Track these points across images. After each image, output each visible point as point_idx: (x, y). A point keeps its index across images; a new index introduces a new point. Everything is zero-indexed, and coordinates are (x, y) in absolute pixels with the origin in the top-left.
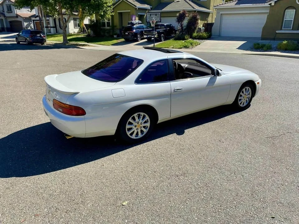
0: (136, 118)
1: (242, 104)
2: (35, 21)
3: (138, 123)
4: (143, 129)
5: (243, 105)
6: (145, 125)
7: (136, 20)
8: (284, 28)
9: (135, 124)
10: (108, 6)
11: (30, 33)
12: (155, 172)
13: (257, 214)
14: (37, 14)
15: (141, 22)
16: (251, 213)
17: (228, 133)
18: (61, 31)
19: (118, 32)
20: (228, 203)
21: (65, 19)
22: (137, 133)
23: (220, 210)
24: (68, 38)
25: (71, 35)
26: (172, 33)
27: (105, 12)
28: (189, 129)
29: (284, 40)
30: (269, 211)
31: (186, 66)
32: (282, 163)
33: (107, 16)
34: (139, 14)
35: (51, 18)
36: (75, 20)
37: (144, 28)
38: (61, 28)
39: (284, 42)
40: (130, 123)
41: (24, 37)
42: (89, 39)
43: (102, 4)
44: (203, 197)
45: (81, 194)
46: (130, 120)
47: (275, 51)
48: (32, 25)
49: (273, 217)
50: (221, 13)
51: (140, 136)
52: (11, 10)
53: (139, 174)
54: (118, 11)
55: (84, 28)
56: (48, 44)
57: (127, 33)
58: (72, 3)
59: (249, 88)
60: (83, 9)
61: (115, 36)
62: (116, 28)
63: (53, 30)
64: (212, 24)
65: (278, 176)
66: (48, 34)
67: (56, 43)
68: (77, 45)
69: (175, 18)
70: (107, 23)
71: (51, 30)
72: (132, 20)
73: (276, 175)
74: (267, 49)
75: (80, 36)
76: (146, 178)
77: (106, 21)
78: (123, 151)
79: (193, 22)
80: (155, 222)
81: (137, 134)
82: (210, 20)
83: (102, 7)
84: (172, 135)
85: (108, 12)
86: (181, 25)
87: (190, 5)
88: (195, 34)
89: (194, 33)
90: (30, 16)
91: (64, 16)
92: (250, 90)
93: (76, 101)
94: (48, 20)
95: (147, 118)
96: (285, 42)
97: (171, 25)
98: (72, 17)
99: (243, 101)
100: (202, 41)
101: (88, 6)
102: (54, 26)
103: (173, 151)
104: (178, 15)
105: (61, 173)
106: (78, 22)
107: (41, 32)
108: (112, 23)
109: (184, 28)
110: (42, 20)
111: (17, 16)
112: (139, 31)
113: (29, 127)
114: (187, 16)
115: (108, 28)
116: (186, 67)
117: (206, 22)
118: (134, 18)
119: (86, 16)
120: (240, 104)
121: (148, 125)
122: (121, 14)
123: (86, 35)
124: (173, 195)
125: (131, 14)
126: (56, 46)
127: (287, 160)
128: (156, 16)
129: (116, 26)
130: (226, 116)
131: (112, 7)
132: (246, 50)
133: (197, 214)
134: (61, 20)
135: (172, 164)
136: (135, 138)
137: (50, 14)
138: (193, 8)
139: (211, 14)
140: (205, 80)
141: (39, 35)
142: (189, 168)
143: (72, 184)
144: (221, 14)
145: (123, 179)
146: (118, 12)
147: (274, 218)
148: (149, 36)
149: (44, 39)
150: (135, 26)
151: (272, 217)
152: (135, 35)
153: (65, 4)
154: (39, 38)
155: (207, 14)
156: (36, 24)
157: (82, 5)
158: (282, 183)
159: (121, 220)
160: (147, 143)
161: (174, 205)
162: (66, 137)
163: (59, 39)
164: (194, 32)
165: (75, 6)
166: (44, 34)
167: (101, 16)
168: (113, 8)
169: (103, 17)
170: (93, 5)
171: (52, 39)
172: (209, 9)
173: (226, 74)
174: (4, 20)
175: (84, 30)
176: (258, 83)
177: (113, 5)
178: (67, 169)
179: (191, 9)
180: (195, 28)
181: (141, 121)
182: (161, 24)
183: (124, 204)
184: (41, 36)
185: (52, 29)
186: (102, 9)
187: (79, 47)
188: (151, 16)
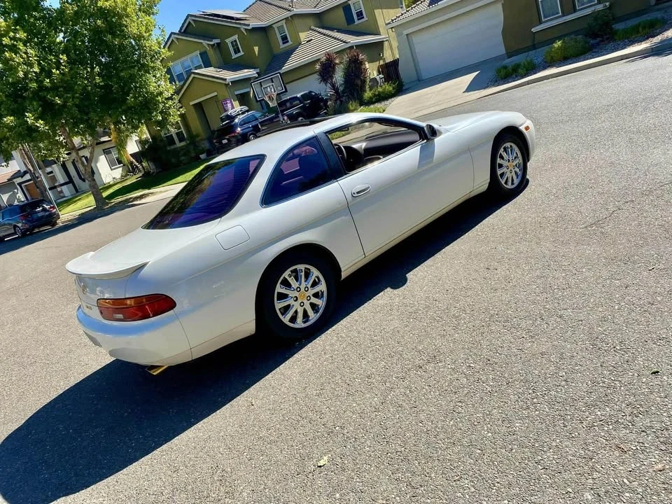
0: (292, 281)
1: (510, 183)
2: (23, 185)
3: (298, 289)
4: (314, 300)
5: (513, 184)
6: (317, 289)
7: (235, 108)
8: (545, 17)
9: (291, 294)
10: (166, 99)
11: (18, 210)
12: (369, 377)
13: (620, 379)
14: (23, 169)
15: (246, 108)
16: (604, 382)
17: (500, 248)
18: (85, 186)
19: (206, 145)
20: (549, 380)
21: (86, 158)
22: (305, 312)
23: (535, 400)
24: (105, 194)
25: (110, 186)
26: (320, 109)
27: (165, 113)
28: (414, 270)
29: (553, 41)
30: (642, 363)
31: (364, 145)
32: (634, 262)
33: (172, 120)
34: (237, 93)
35: (54, 166)
36: (107, 152)
37: (257, 119)
38: (84, 178)
39: (556, 45)
40: (282, 296)
41: (10, 224)
42: (150, 181)
43: (154, 99)
44: (489, 389)
45: (220, 478)
46: (279, 289)
47: (545, 68)
48: (20, 195)
49: (654, 373)
50: (405, 32)
51: (313, 317)
53: (336, 393)
54: (192, 103)
55: (131, 163)
56: (66, 222)
57: (225, 141)
58: (89, 118)
59: (512, 144)
60: (117, 123)
61: (203, 156)
62: (200, 138)
63: (67, 190)
64: (395, 63)
65: (636, 290)
66: (59, 201)
67: (83, 214)
68: (128, 201)
69: (316, 76)
70: (177, 133)
71: (64, 191)
72: (226, 111)
73: (631, 290)
74: (527, 70)
75: (128, 183)
76: (353, 395)
77: (173, 131)
78: (287, 362)
79: (355, 71)
80: (402, 475)
81: (306, 315)
82: (388, 56)
83: (156, 105)
84: (382, 293)
85: (171, 111)
86: (333, 86)
87: (335, 39)
88: (368, 94)
89: (365, 91)
90: (9, 177)
91: (82, 153)
92: (516, 149)
93: (146, 282)
94: (51, 172)
95: (315, 273)
96: (558, 44)
97: (311, 92)
98: (99, 149)
99: (508, 175)
100: (387, 102)
101: (125, 112)
102: (68, 180)
103: (396, 323)
104: (318, 67)
105: (164, 453)
106: (115, 155)
107: (43, 200)
108: (187, 133)
109: (341, 89)
110: (38, 178)
112: (249, 127)
113: (67, 388)
114: (338, 64)
115: (183, 144)
116: (363, 147)
117: (382, 62)
118: (229, 105)
119: (127, 136)
120: (506, 183)
121: (322, 287)
122: (199, 107)
123: (141, 175)
124: (424, 408)
125: (221, 98)
126: (84, 219)
127: (642, 253)
128: (273, 82)
129: (197, 136)
130: (486, 218)
131: (176, 98)
132: (485, 88)
133: (489, 426)
134: (77, 161)
135: (400, 349)
136: (304, 325)
137: (50, 157)
138: (344, 42)
139: (386, 44)
140: (410, 155)
141: (41, 208)
142: (438, 342)
143: (193, 466)
144: (407, 35)
145: (304, 415)
146: (193, 105)
147: (658, 372)
149: (55, 213)
150: (236, 121)
151: (652, 373)
153: (76, 125)
154: (42, 214)
155: (379, 45)
156: (27, 190)
157: (110, 116)
158: (650, 300)
159: (325, 497)
160: (334, 327)
161: (433, 426)
162: (151, 372)
163: (87, 203)
164: (362, 89)
165: (97, 121)
166: (50, 202)
167: (159, 123)
168: (180, 101)
169: (162, 124)
170: (134, 107)
171: (72, 207)
172: (378, 34)
173: (452, 129)
175: (133, 168)
176: (527, 128)
177: (177, 92)
178: (176, 440)
179: (341, 46)
180: (363, 82)
181: (303, 285)
182: (290, 99)
183: (321, 463)
184: (44, 210)
185: (64, 188)
186: (156, 110)
187: (135, 203)
188: (262, 86)
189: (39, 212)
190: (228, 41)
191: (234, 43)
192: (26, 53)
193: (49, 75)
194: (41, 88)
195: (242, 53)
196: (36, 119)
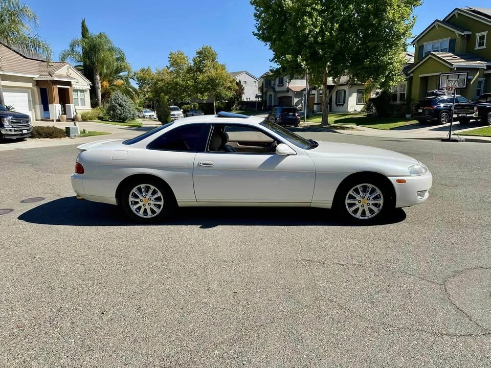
0: (143, 191)
1: (359, 214)
3: (145, 197)
5: (363, 216)
9: (140, 197)
25: (350, 114)
36: (360, 92)
38: (338, 104)
40: (135, 195)
46: (135, 191)
52: (282, 83)
54: (420, 76)
61: (407, 116)
70: (401, 94)
81: (146, 212)
90: (302, 89)
95: (160, 194)
98: (355, 88)
99: (359, 207)
108: (408, 95)
111: (288, 90)
120: (354, 212)
121: (162, 203)
122: (425, 80)
128: (458, 78)
136: (142, 216)
148: (460, 115)
152: (438, 112)
154: (292, 117)
174: (273, 96)
175: (369, 108)
176: (401, 181)
184: (293, 115)
186: (383, 73)
187: (336, 130)
188: (448, 79)
189: (290, 115)
190: (478, 35)
191: (482, 38)
192: (316, 19)
193: (323, 35)
194: (316, 42)
195: (484, 47)
196: (303, 60)
